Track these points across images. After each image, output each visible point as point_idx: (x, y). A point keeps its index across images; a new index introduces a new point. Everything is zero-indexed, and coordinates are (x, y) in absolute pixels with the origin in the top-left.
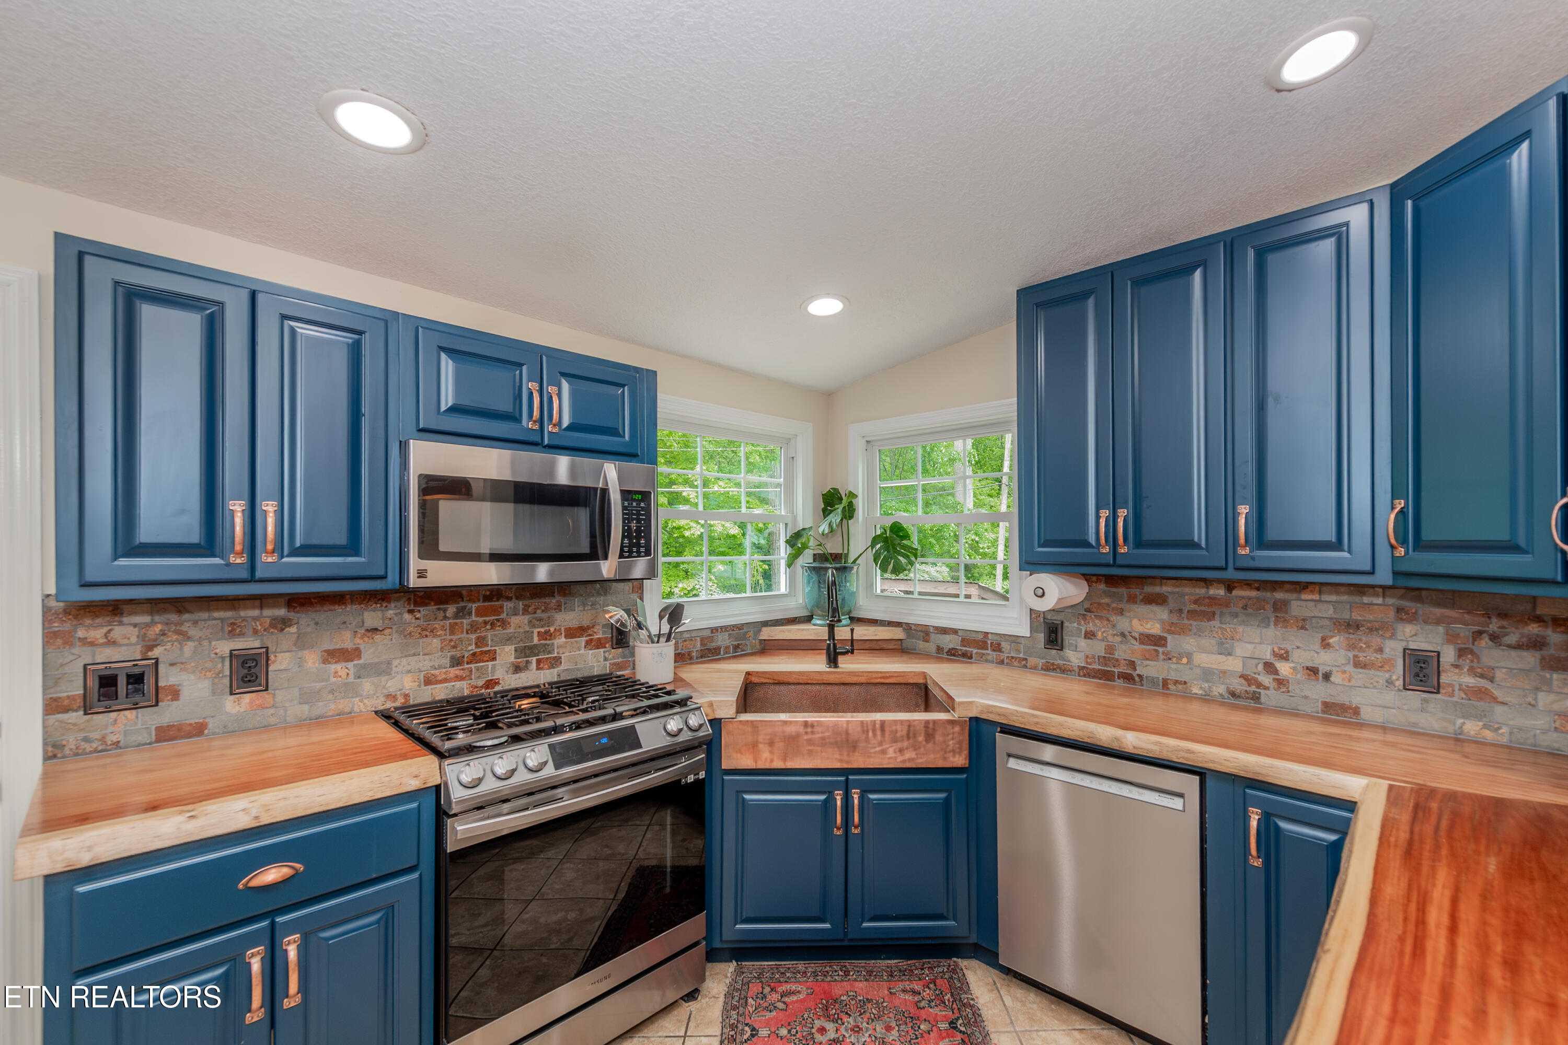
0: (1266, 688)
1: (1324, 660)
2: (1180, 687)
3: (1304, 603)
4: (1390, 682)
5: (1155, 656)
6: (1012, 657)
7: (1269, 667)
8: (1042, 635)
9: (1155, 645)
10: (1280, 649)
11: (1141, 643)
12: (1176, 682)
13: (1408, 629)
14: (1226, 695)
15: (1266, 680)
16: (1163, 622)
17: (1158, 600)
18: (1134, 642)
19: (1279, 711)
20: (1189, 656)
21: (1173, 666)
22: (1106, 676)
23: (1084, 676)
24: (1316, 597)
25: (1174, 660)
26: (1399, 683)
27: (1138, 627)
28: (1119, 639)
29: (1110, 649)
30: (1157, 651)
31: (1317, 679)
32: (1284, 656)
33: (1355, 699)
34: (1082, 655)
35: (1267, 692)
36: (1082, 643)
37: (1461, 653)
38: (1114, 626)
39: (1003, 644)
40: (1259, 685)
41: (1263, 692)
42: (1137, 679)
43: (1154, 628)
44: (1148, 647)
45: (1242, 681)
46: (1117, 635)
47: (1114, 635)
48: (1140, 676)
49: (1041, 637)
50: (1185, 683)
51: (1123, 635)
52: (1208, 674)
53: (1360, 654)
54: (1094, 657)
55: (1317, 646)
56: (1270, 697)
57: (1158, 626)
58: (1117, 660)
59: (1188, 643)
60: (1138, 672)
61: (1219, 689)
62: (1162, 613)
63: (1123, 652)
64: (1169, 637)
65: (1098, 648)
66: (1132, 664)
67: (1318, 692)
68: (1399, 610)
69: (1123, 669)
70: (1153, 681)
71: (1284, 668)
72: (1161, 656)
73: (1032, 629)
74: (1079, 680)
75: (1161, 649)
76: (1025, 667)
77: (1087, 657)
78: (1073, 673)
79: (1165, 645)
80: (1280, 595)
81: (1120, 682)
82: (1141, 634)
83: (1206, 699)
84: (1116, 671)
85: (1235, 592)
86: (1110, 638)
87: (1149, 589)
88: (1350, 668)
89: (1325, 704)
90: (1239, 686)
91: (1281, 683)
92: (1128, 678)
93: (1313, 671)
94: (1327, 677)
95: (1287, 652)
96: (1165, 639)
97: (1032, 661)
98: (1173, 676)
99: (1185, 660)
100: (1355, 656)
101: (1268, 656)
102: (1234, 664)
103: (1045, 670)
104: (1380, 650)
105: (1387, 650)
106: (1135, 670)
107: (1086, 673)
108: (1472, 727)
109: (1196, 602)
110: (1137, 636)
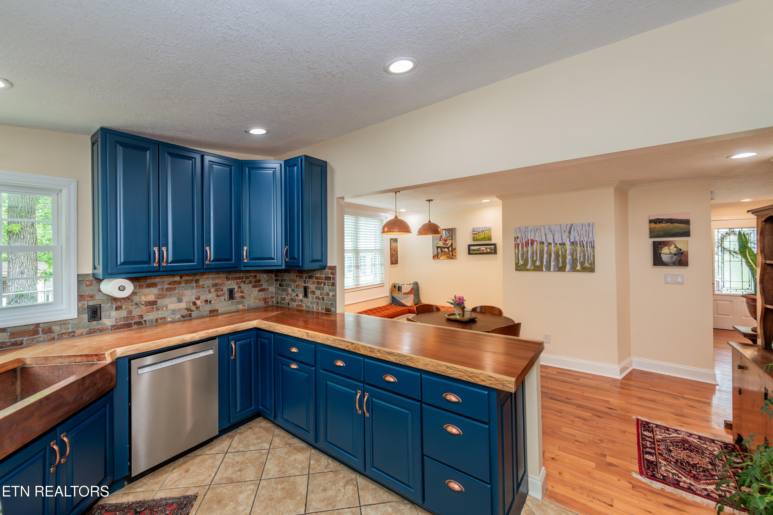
0: (194, 311)
1: (209, 297)
2: (163, 320)
3: (204, 279)
4: (225, 299)
5: (152, 310)
6: (62, 334)
7: (194, 303)
8: (87, 315)
9: (152, 305)
10: (197, 296)
11: (146, 306)
12: (161, 319)
13: (229, 282)
14: (180, 317)
15: (193, 308)
16: (155, 295)
17: (154, 285)
18: (142, 306)
19: (198, 318)
20: (166, 307)
21: (160, 312)
22: (128, 326)
23: (115, 329)
24: (207, 276)
25: (161, 309)
26: (227, 299)
27: (144, 299)
28: (135, 306)
29: (130, 312)
30: (153, 308)
31: (208, 304)
32: (198, 298)
33: (217, 307)
34: (114, 319)
35: (193, 312)
36: (114, 313)
37: (239, 287)
38: (132, 301)
39: (54, 328)
40: (191, 311)
41: (192, 313)
42: (143, 322)
43: (151, 298)
44: (149, 307)
45: (186, 311)
46: (134, 305)
47: (132, 305)
48: (145, 321)
49: (85, 317)
50: (165, 318)
51: (137, 304)
52: (174, 312)
53: (218, 293)
54: (121, 318)
55: (208, 293)
56: (194, 314)
57: (153, 297)
58: (134, 317)
59: (166, 301)
60: (144, 319)
61: (178, 316)
62: (154, 291)
63: (136, 312)
64: (158, 301)
65: (123, 313)
66: (141, 317)
67: (208, 308)
68: (227, 278)
69: (137, 320)
70: (151, 321)
71: (198, 302)
72: (155, 309)
73: (79, 313)
74: (112, 333)
75: (155, 307)
76: (74, 336)
77: (116, 319)
78: (108, 330)
79: (157, 304)
80: (198, 277)
81: (135, 327)
82: (145, 302)
83: (172, 322)
84: (133, 322)
85: (183, 278)
86: (130, 307)
87: (149, 281)
88: (216, 298)
89: (210, 311)
90: (186, 312)
91: (197, 308)
92: (139, 323)
93: (206, 301)
94: (210, 302)
95: (199, 297)
96: (156, 302)
97: (78, 332)
98: (160, 316)
99: (165, 309)
100: (217, 294)
101: (194, 300)
102: (183, 305)
103: (88, 334)
104: (222, 291)
105: (224, 290)
106: (143, 318)
107: (116, 328)
108: (240, 307)
109: (169, 284)
110: (143, 303)
